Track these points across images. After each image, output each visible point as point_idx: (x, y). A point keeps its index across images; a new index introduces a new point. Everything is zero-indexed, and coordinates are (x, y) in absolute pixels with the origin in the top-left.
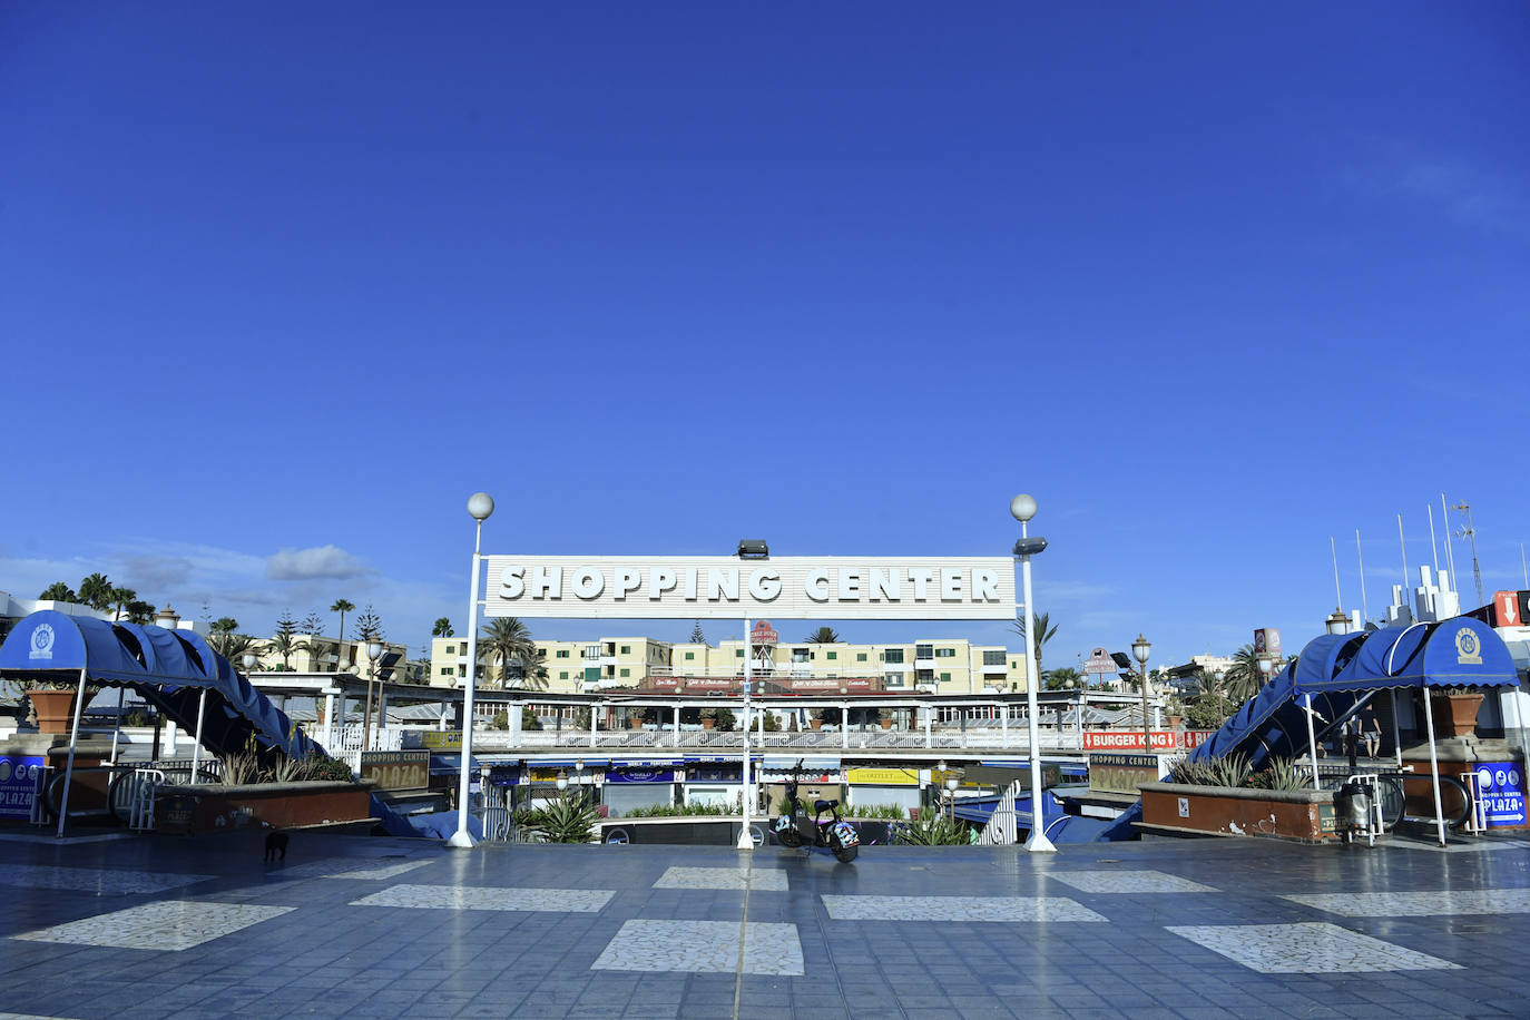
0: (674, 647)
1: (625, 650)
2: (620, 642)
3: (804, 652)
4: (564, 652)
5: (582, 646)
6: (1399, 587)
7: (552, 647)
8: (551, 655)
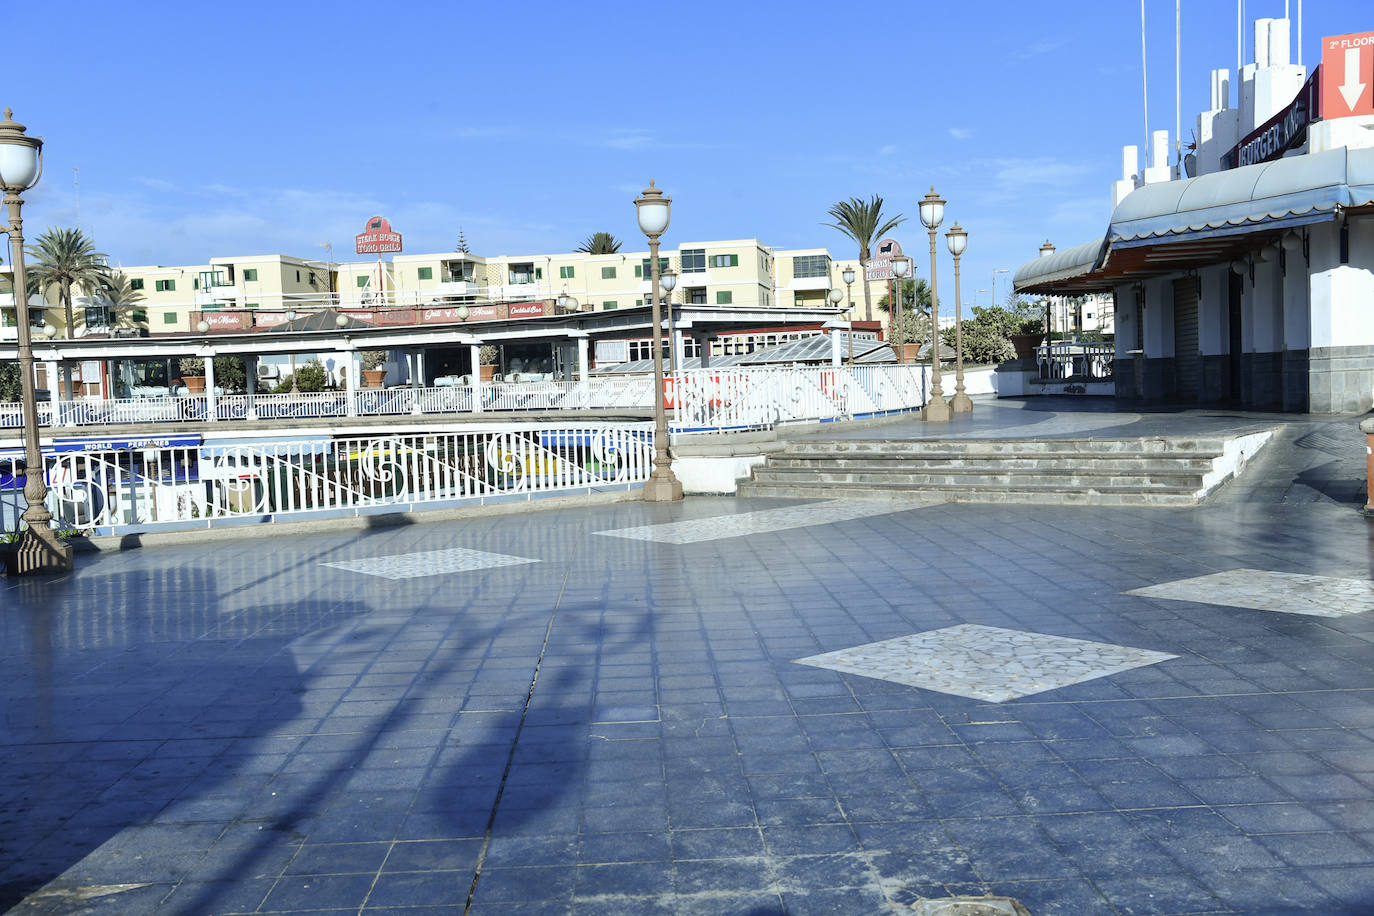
0: (339, 269)
1: (249, 275)
2: (241, 264)
3: (526, 268)
4: (167, 282)
5: (193, 271)
6: (1224, 74)
7: (150, 275)
8: (149, 286)
